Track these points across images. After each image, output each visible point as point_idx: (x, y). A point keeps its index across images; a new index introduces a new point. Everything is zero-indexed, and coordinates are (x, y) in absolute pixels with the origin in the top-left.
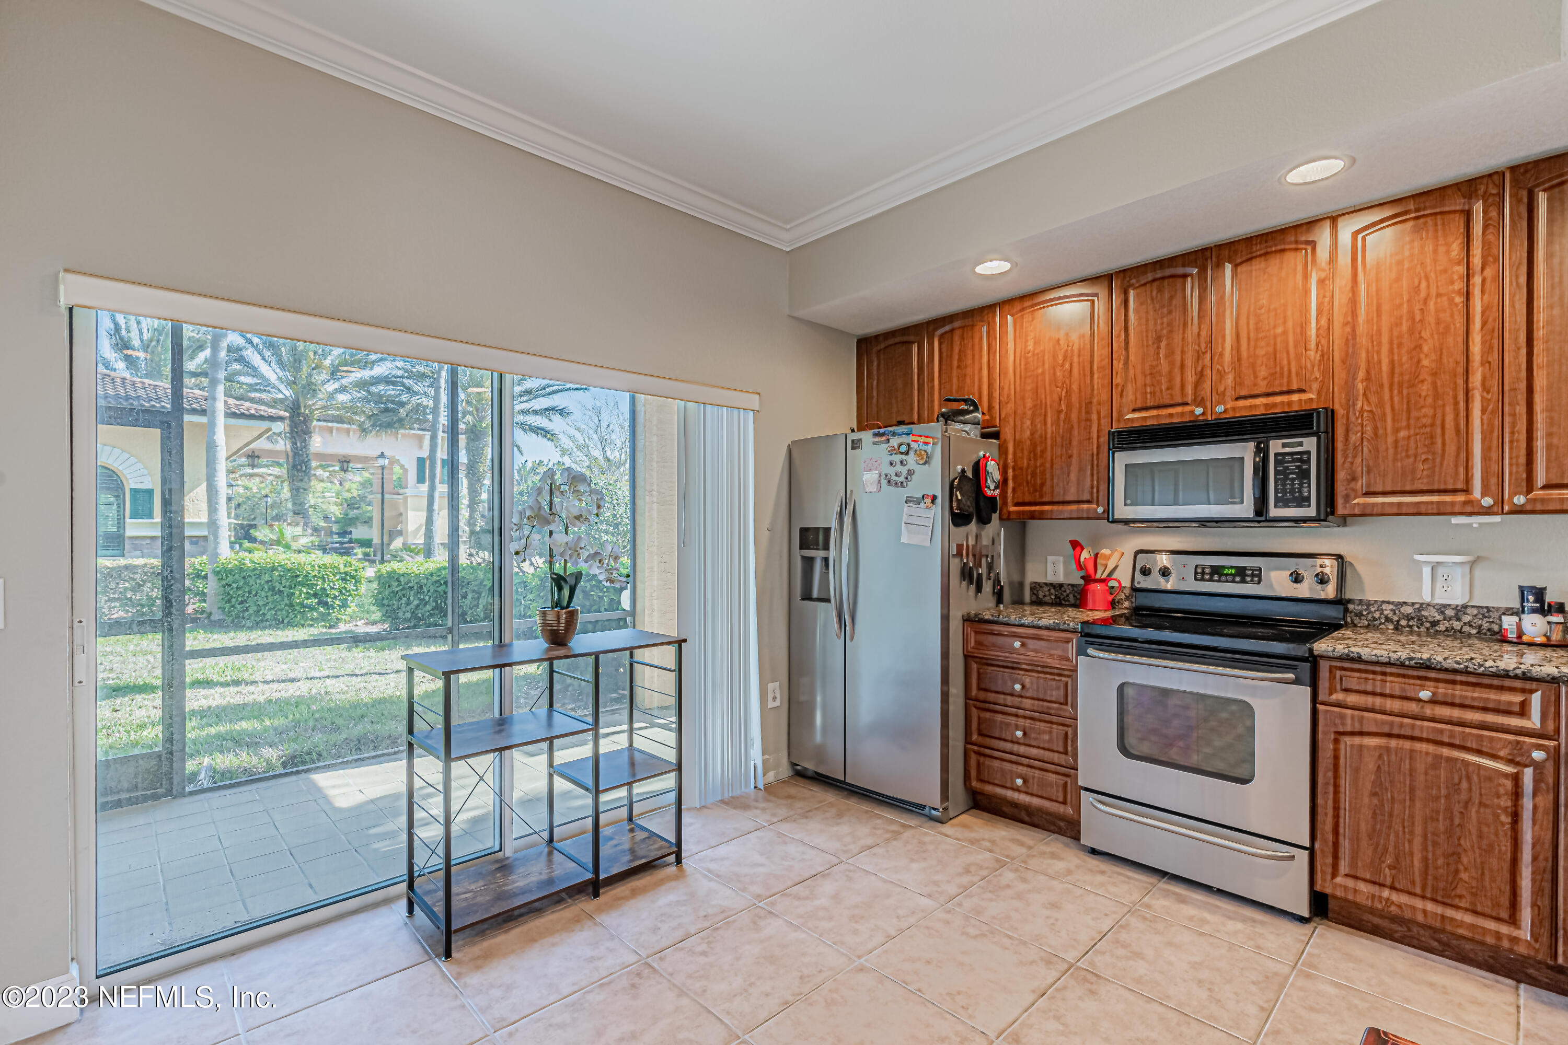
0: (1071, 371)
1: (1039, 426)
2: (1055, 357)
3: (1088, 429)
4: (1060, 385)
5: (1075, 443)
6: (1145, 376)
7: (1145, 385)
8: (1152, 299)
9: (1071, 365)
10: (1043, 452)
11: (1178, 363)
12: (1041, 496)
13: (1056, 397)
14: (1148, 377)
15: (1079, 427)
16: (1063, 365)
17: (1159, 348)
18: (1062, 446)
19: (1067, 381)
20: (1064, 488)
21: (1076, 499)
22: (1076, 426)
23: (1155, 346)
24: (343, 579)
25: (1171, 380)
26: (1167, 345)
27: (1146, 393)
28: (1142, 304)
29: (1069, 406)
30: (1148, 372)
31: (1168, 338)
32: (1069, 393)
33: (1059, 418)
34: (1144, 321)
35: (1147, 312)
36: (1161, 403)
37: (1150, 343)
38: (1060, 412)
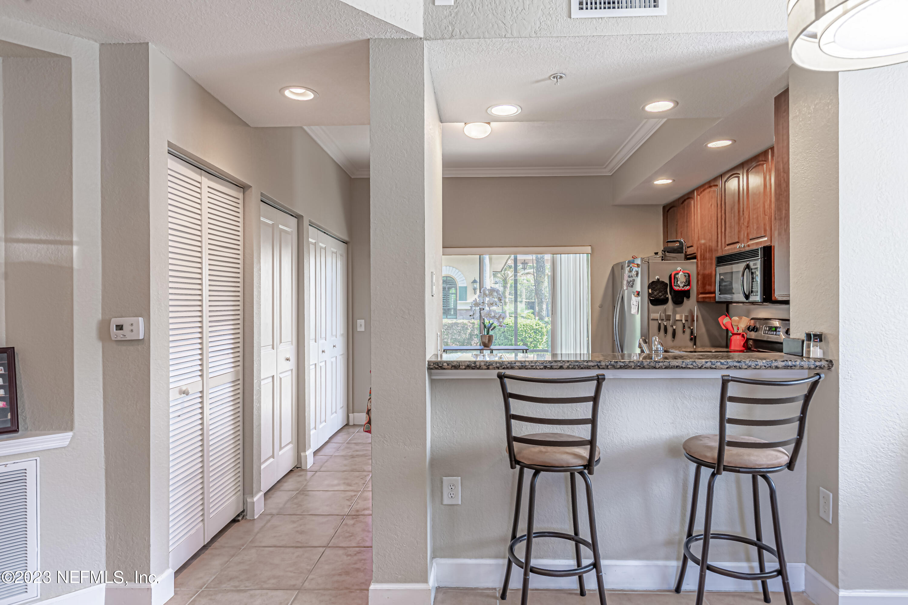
7: (729, 232)
14: (730, 228)
24: (535, 333)
27: (729, 236)
36: (733, 242)
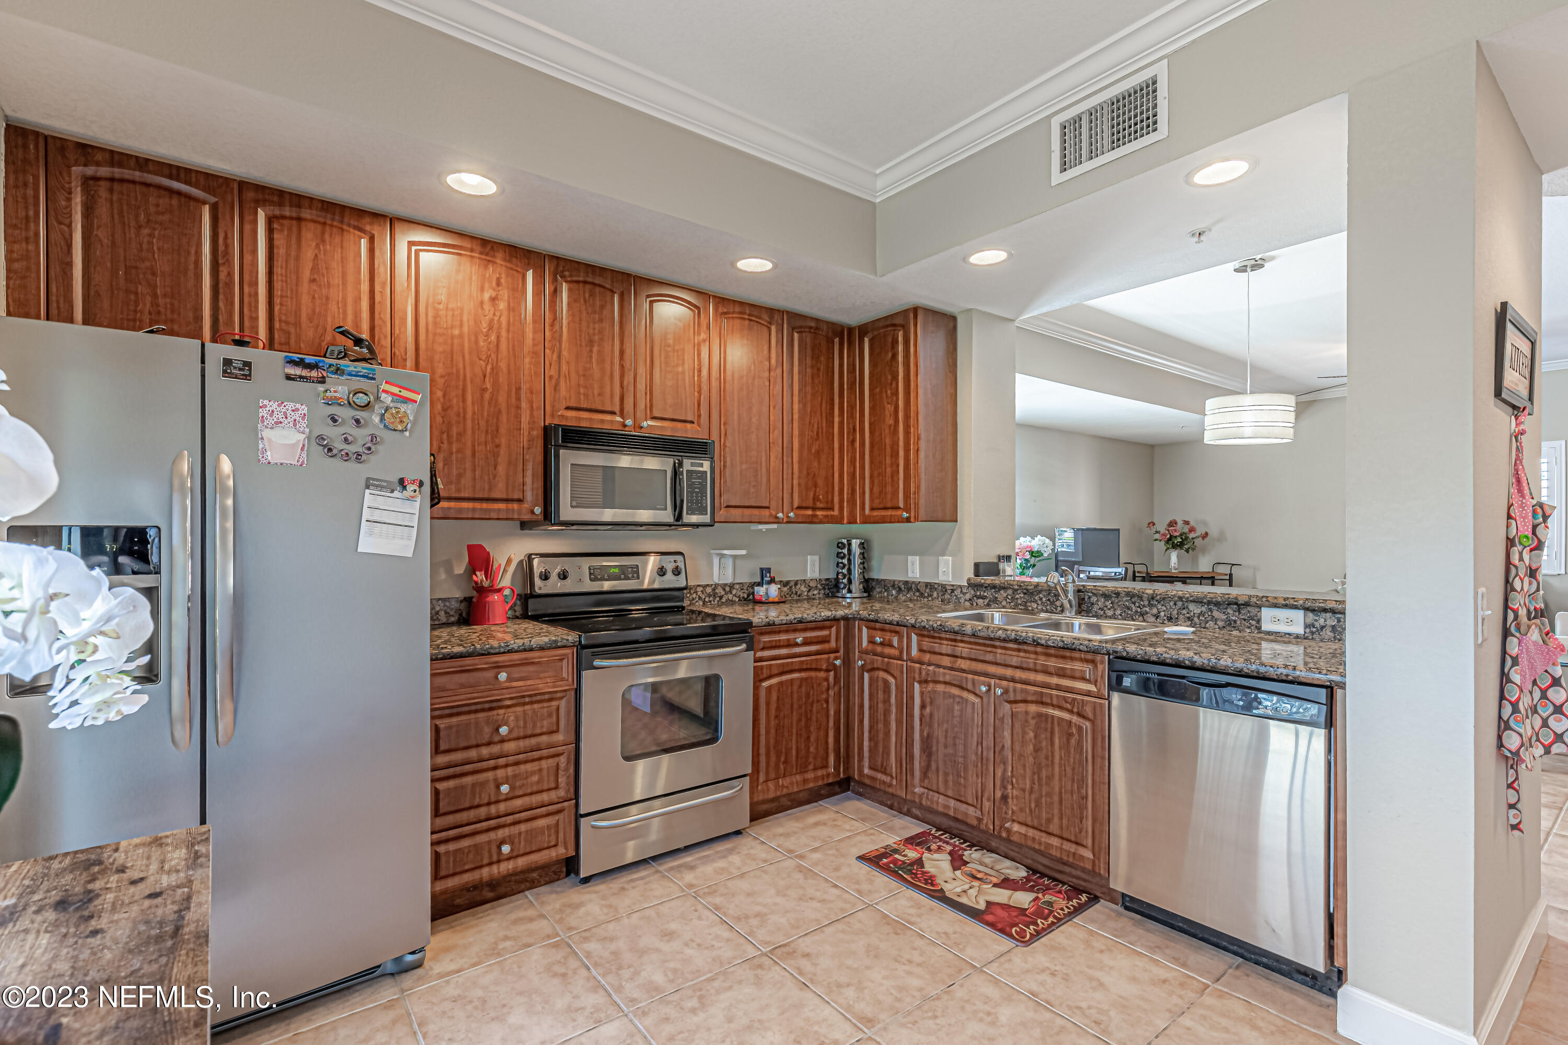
0: (498, 345)
1: (455, 401)
2: (477, 322)
3: (518, 417)
4: (484, 357)
5: (503, 430)
6: (579, 376)
7: (579, 385)
8: (585, 300)
9: (498, 338)
10: (460, 434)
11: (608, 373)
12: (459, 490)
13: (478, 370)
14: (582, 378)
15: (508, 413)
16: (487, 335)
17: (591, 351)
18: (487, 432)
19: (494, 356)
20: (490, 483)
21: (504, 496)
22: (504, 411)
23: (588, 348)
25: (602, 387)
26: (599, 351)
27: (579, 393)
28: (576, 301)
29: (496, 384)
30: (581, 373)
31: (599, 345)
32: (495, 370)
33: (482, 397)
34: (577, 319)
35: (580, 311)
36: (593, 407)
37: (584, 344)
38: (484, 390)
